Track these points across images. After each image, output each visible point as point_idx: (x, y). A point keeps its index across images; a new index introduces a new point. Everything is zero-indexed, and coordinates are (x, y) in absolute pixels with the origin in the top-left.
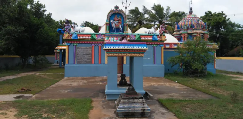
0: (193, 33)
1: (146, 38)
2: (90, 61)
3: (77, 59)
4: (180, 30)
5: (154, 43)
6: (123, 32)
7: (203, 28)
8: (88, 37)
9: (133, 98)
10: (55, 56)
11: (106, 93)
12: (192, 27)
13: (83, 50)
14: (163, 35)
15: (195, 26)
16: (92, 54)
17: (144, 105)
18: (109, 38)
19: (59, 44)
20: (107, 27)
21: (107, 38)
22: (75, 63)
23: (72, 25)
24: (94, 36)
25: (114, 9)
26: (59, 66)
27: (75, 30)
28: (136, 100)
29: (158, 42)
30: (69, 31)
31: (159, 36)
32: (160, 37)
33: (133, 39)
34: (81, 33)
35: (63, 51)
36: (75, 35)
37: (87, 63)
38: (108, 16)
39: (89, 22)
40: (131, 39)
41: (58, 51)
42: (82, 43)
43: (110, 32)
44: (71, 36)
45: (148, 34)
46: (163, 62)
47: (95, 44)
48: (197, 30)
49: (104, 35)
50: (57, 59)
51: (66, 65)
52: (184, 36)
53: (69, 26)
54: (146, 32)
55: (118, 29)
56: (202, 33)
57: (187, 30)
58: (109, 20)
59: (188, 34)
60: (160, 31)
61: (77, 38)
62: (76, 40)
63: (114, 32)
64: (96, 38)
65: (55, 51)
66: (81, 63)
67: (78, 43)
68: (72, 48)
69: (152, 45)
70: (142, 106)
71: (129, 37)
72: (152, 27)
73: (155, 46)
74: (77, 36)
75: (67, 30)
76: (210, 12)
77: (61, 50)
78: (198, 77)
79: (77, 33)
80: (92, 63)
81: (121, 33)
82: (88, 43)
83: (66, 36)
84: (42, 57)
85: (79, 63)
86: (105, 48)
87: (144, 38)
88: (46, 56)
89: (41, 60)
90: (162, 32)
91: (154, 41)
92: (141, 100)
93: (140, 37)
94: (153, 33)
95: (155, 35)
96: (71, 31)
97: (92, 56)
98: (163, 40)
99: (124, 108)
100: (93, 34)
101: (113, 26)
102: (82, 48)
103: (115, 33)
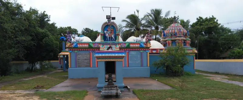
0: (176, 40)
1: (135, 46)
2: (88, 65)
3: (78, 64)
4: (166, 38)
5: (142, 49)
6: (115, 40)
7: (185, 35)
8: (86, 46)
9: (111, 87)
10: (58, 61)
11: (97, 87)
12: (175, 35)
13: (83, 56)
14: (148, 42)
15: (177, 33)
16: (90, 59)
17: (117, 91)
18: (103, 46)
19: (62, 50)
20: (102, 36)
21: (102, 46)
22: (76, 67)
23: (73, 36)
24: (91, 44)
25: (107, 22)
26: (63, 70)
27: (75, 39)
28: (113, 88)
29: (144, 48)
30: (70, 41)
31: (145, 43)
32: (146, 45)
33: (124, 46)
34: (80, 42)
35: (66, 56)
36: (76, 44)
37: (86, 66)
38: (102, 27)
39: (89, 29)
40: (122, 46)
41: (61, 57)
42: (82, 51)
43: (104, 41)
44: (73, 44)
45: (136, 42)
46: (149, 65)
47: (92, 51)
48: (179, 37)
49: (99, 43)
50: (60, 64)
51: (69, 69)
52: (169, 43)
53: (70, 36)
54: (134, 41)
55: (111, 38)
56: (184, 40)
57: (171, 37)
58: (103, 31)
59: (172, 40)
60: (146, 39)
61: (77, 47)
62: (76, 48)
63: (108, 40)
64: (93, 46)
65: (58, 56)
66: (81, 67)
67: (78, 50)
68: (73, 54)
69: (139, 51)
70: (116, 91)
71: (120, 45)
72: (140, 36)
73: (142, 51)
74: (77, 45)
75: (69, 40)
76: (201, 18)
77: (64, 56)
78: (176, 76)
79: (77, 42)
80: (90, 66)
81: (114, 41)
82: (87, 50)
83: (68, 45)
84: (47, 62)
85: (79, 67)
86: (96, 55)
87: (132, 46)
88: (51, 61)
89: (47, 65)
90: (148, 40)
91: (141, 48)
92: (116, 88)
93: (129, 45)
94: (140, 41)
95: (141, 43)
96: (72, 41)
97: (90, 61)
98: (148, 46)
99: (105, 92)
100: (90, 43)
101: (106, 35)
102: (81, 55)
103: (109, 42)
